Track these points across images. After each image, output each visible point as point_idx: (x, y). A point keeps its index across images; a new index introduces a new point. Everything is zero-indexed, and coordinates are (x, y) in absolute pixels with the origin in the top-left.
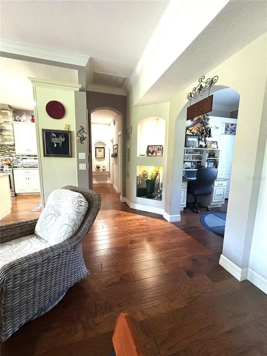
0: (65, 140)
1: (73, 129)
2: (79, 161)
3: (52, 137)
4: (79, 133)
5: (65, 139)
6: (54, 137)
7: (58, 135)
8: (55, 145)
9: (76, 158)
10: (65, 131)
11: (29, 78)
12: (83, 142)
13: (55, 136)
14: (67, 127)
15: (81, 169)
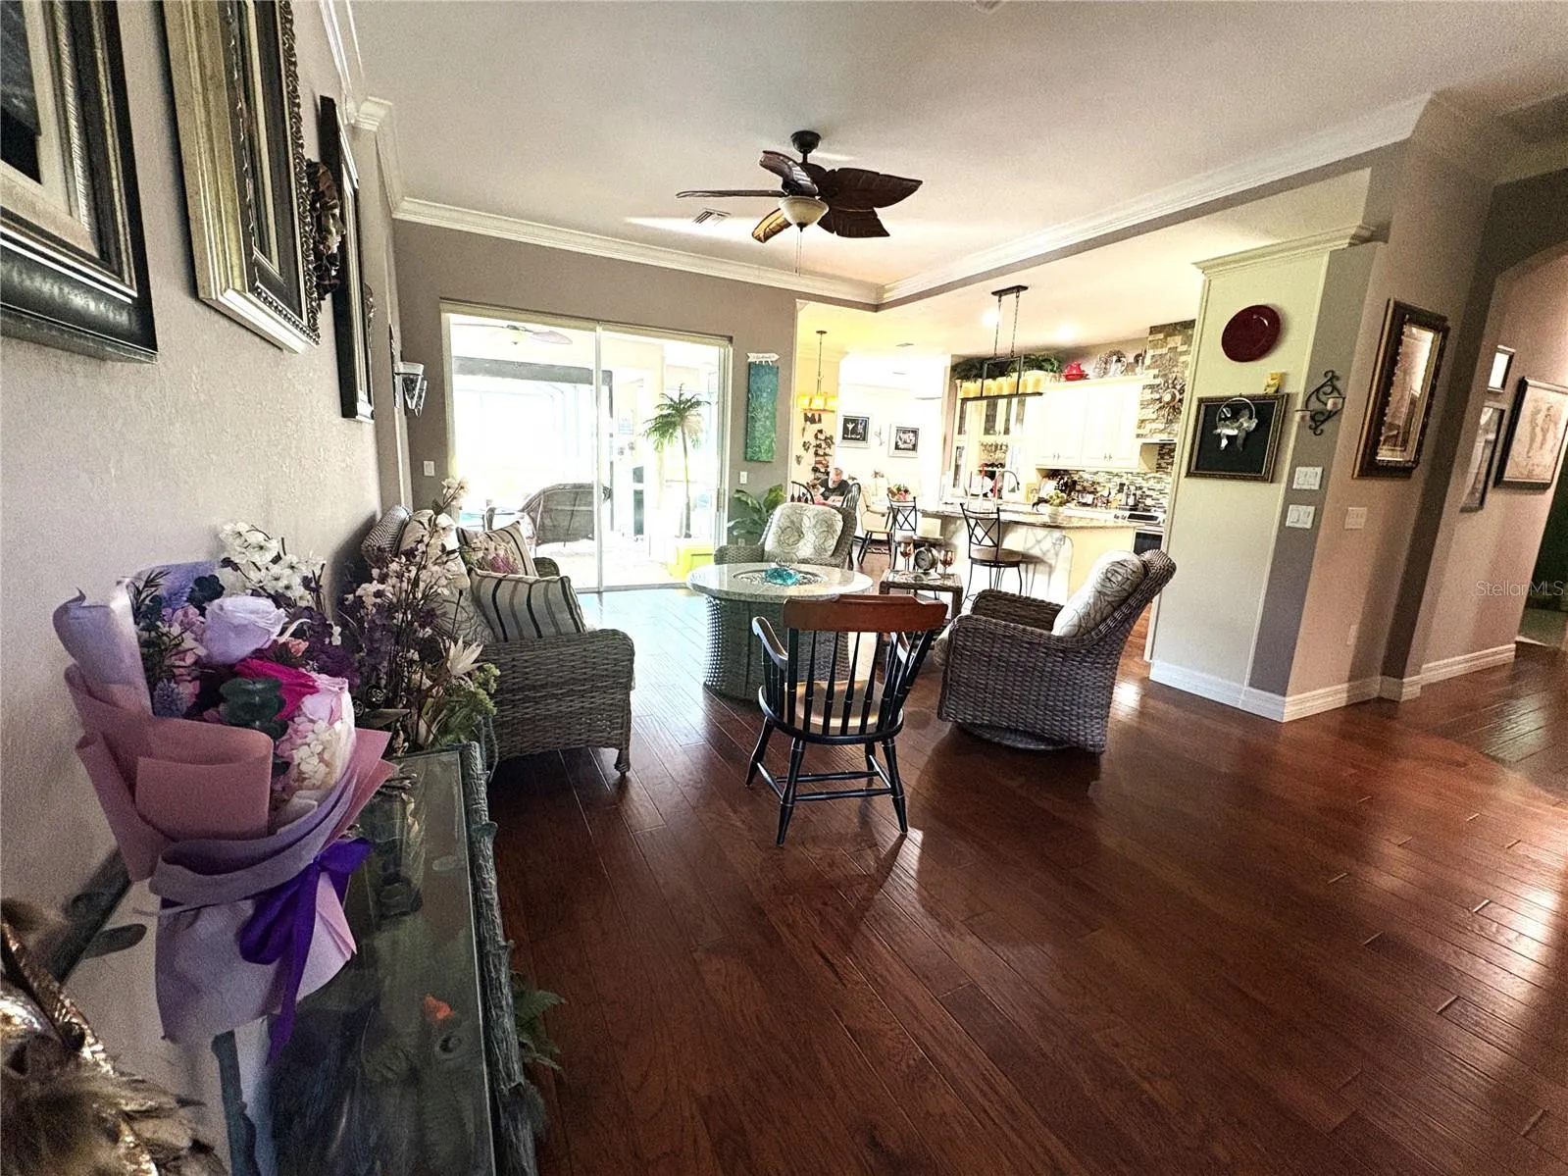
0: (1257, 424)
1: (1297, 387)
2: (1293, 497)
3: (1221, 419)
4: (1314, 398)
5: (1256, 421)
6: (1226, 419)
7: (1238, 413)
8: (1224, 442)
9: (1283, 485)
10: (1264, 397)
11: (1195, 264)
12: (1321, 427)
13: (1229, 416)
14: (1272, 382)
15: (1291, 525)
